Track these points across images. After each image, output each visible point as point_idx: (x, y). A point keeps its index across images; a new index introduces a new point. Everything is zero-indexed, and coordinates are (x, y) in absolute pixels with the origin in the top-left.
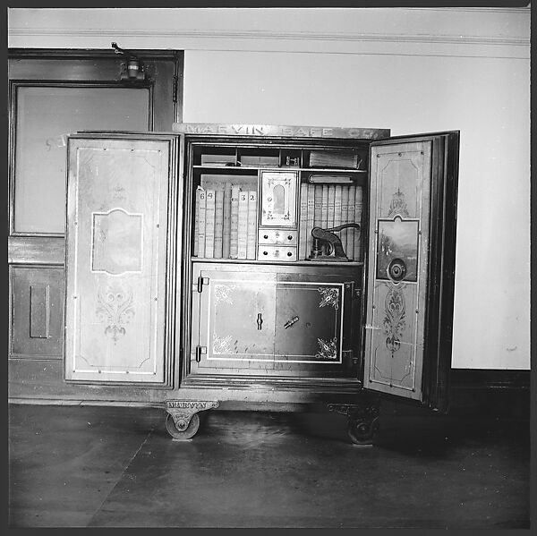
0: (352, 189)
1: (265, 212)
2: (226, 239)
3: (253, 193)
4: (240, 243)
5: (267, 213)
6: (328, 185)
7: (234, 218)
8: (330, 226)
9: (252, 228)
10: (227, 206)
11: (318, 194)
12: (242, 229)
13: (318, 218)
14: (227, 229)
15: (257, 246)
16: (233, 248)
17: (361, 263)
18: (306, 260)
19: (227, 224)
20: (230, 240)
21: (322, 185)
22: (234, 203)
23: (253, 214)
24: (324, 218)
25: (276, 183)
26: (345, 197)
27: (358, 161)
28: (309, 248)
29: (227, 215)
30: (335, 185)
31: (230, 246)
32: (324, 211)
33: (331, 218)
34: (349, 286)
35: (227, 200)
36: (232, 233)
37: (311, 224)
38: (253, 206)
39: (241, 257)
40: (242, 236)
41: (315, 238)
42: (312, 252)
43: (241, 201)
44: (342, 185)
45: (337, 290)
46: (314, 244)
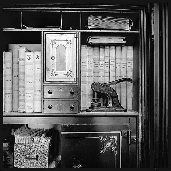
0: (124, 48)
1: (49, 70)
2: (15, 95)
3: (38, 53)
4: (27, 98)
5: (51, 70)
6: (104, 46)
7: (21, 76)
8: (107, 81)
9: (38, 84)
10: (15, 65)
11: (96, 55)
12: (29, 85)
13: (96, 74)
14: (15, 86)
15: (43, 101)
16: (21, 103)
17: (136, 113)
18: (87, 111)
19: (15, 81)
20: (19, 95)
21: (98, 46)
22: (21, 62)
23: (39, 72)
24: (101, 74)
25: (58, 43)
26: (118, 56)
27: (130, 24)
28: (90, 101)
29: (15, 73)
30: (110, 45)
31: (18, 101)
32: (102, 69)
33: (107, 74)
34: (126, 134)
35: (15, 60)
36: (20, 89)
37: (90, 80)
38: (39, 65)
39: (29, 110)
40: (29, 91)
41: (94, 92)
42: (92, 104)
43: (27, 61)
44: (116, 45)
45: (116, 138)
46: (94, 97)
